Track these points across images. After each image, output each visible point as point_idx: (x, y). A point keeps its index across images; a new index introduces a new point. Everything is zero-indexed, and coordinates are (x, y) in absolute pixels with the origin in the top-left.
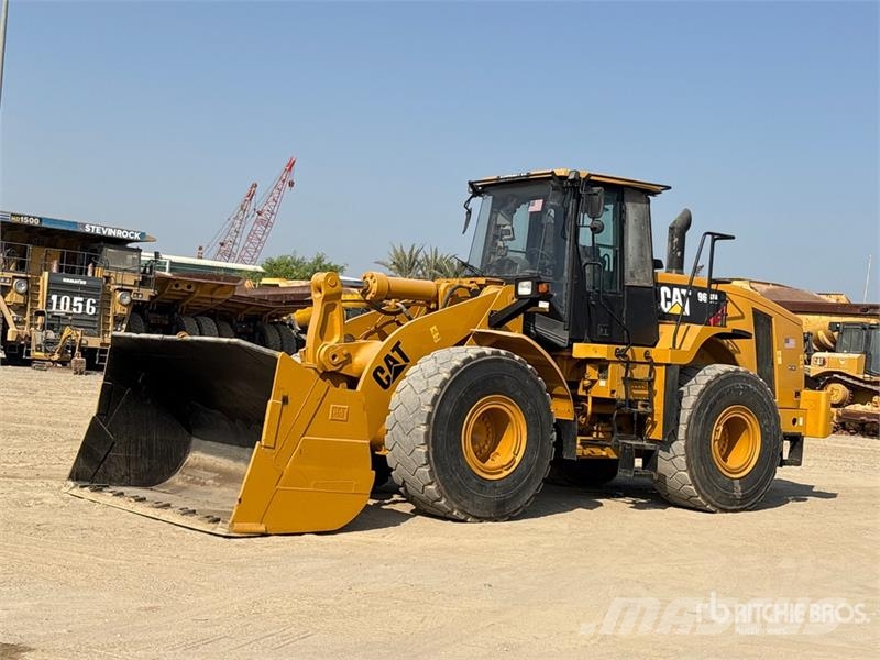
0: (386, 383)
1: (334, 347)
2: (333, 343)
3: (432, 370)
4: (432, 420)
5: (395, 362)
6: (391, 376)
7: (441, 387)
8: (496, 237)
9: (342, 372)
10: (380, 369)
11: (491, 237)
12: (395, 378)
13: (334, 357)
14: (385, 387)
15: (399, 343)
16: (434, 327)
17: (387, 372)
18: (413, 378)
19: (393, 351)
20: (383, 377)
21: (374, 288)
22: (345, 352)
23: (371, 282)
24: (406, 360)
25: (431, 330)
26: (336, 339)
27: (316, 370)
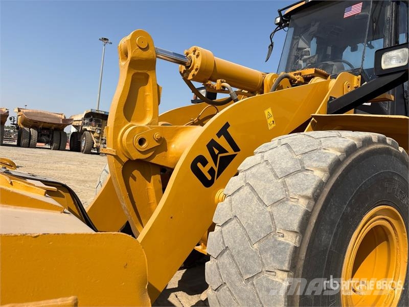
0: (209, 178)
1: (142, 129)
2: (144, 124)
3: (288, 164)
4: (301, 263)
5: (222, 150)
6: (216, 169)
7: (315, 197)
8: (297, 58)
9: (153, 161)
10: (202, 160)
11: (293, 58)
12: (220, 172)
13: (141, 142)
14: (208, 183)
15: (227, 125)
16: (269, 110)
17: (211, 164)
18: (254, 175)
19: (219, 135)
20: (205, 170)
21: (197, 63)
22: (157, 135)
23: (194, 57)
24: (236, 148)
25: (266, 112)
26: (148, 120)
27: (116, 157)
